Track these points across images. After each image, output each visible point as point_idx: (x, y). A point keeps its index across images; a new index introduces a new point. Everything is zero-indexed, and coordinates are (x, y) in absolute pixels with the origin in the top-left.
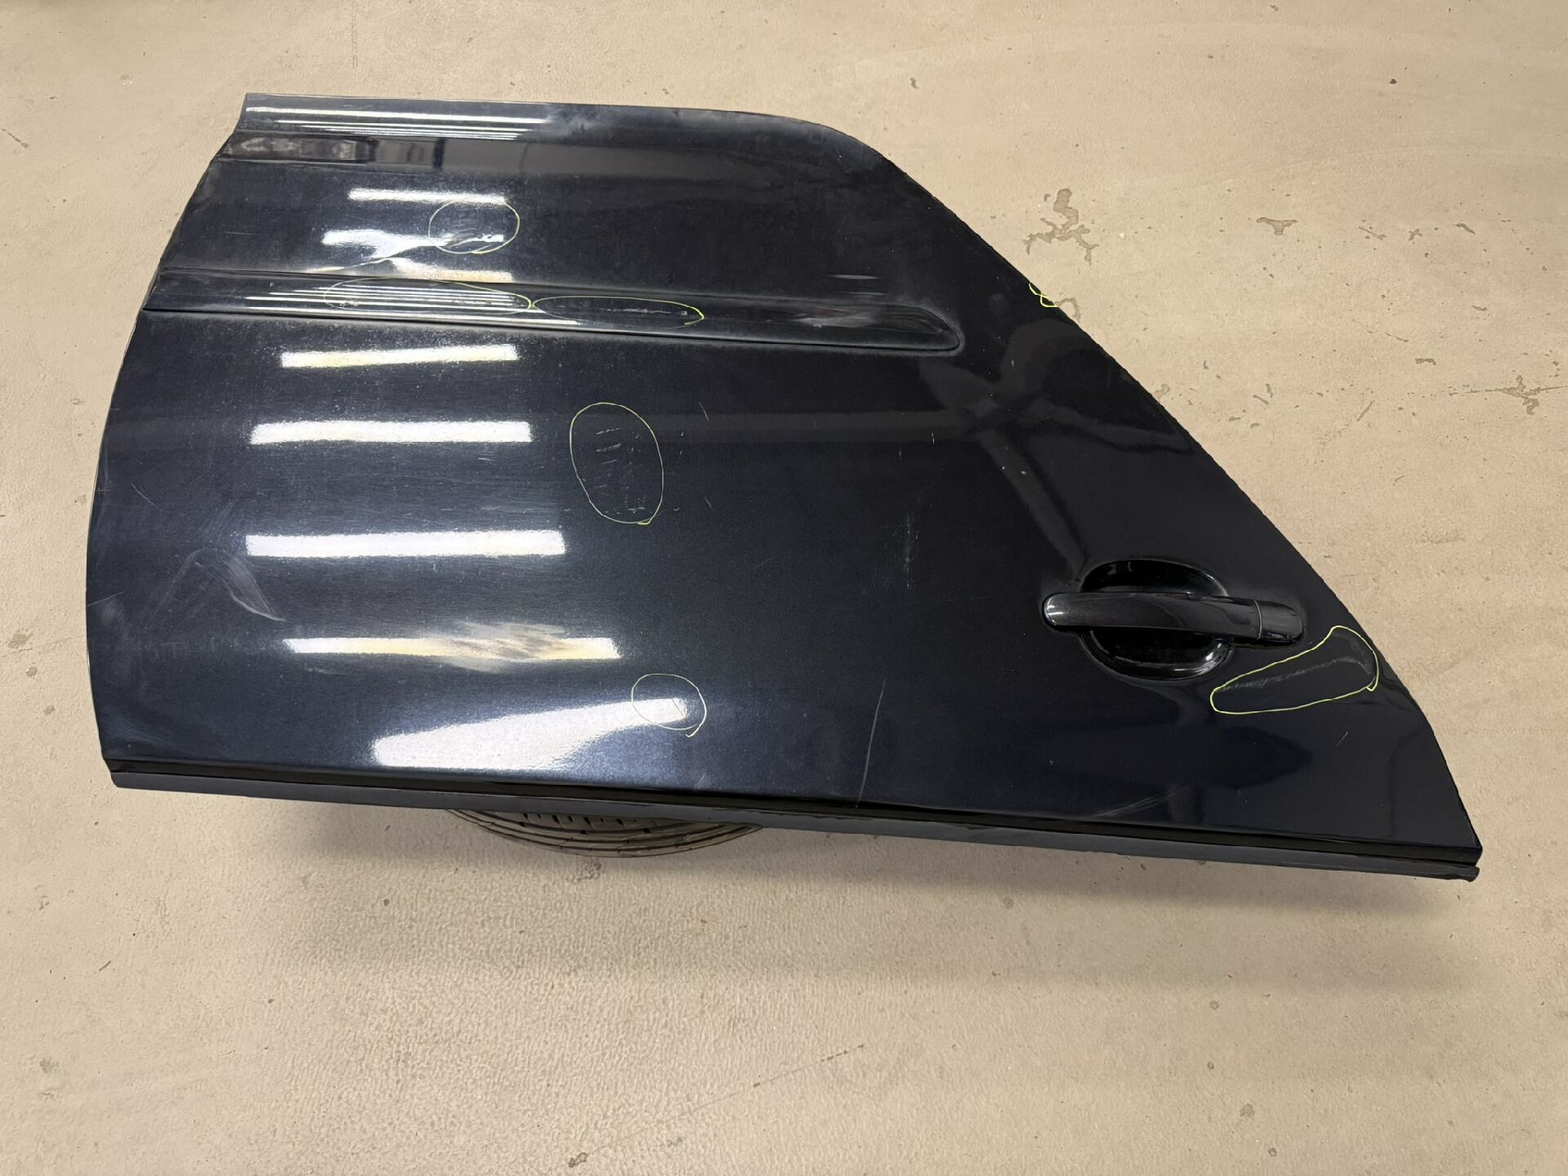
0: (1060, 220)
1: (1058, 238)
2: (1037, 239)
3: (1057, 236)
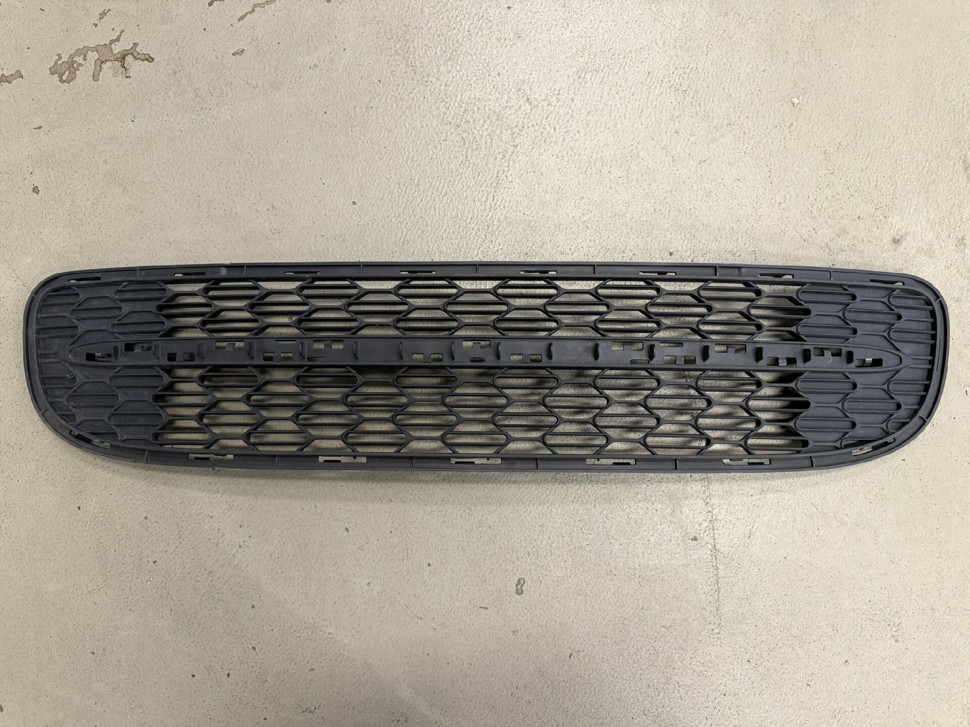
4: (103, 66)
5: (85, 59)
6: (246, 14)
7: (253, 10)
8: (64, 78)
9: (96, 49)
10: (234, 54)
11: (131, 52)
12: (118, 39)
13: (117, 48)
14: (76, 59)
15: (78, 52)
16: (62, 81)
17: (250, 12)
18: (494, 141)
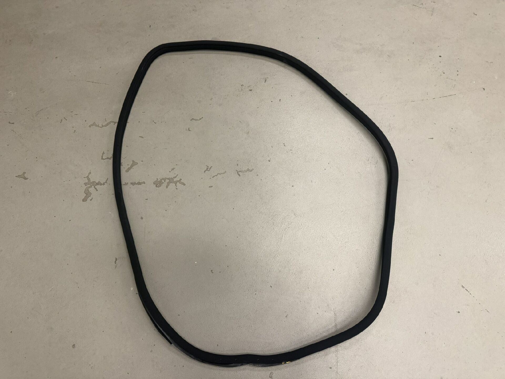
4: (170, 184)
5: (165, 181)
6: (215, 176)
7: (217, 175)
8: (157, 186)
9: (169, 179)
10: (209, 187)
11: (180, 181)
12: (176, 177)
13: (175, 180)
14: (162, 181)
15: (163, 179)
16: (156, 186)
17: (216, 176)
18: (283, 225)
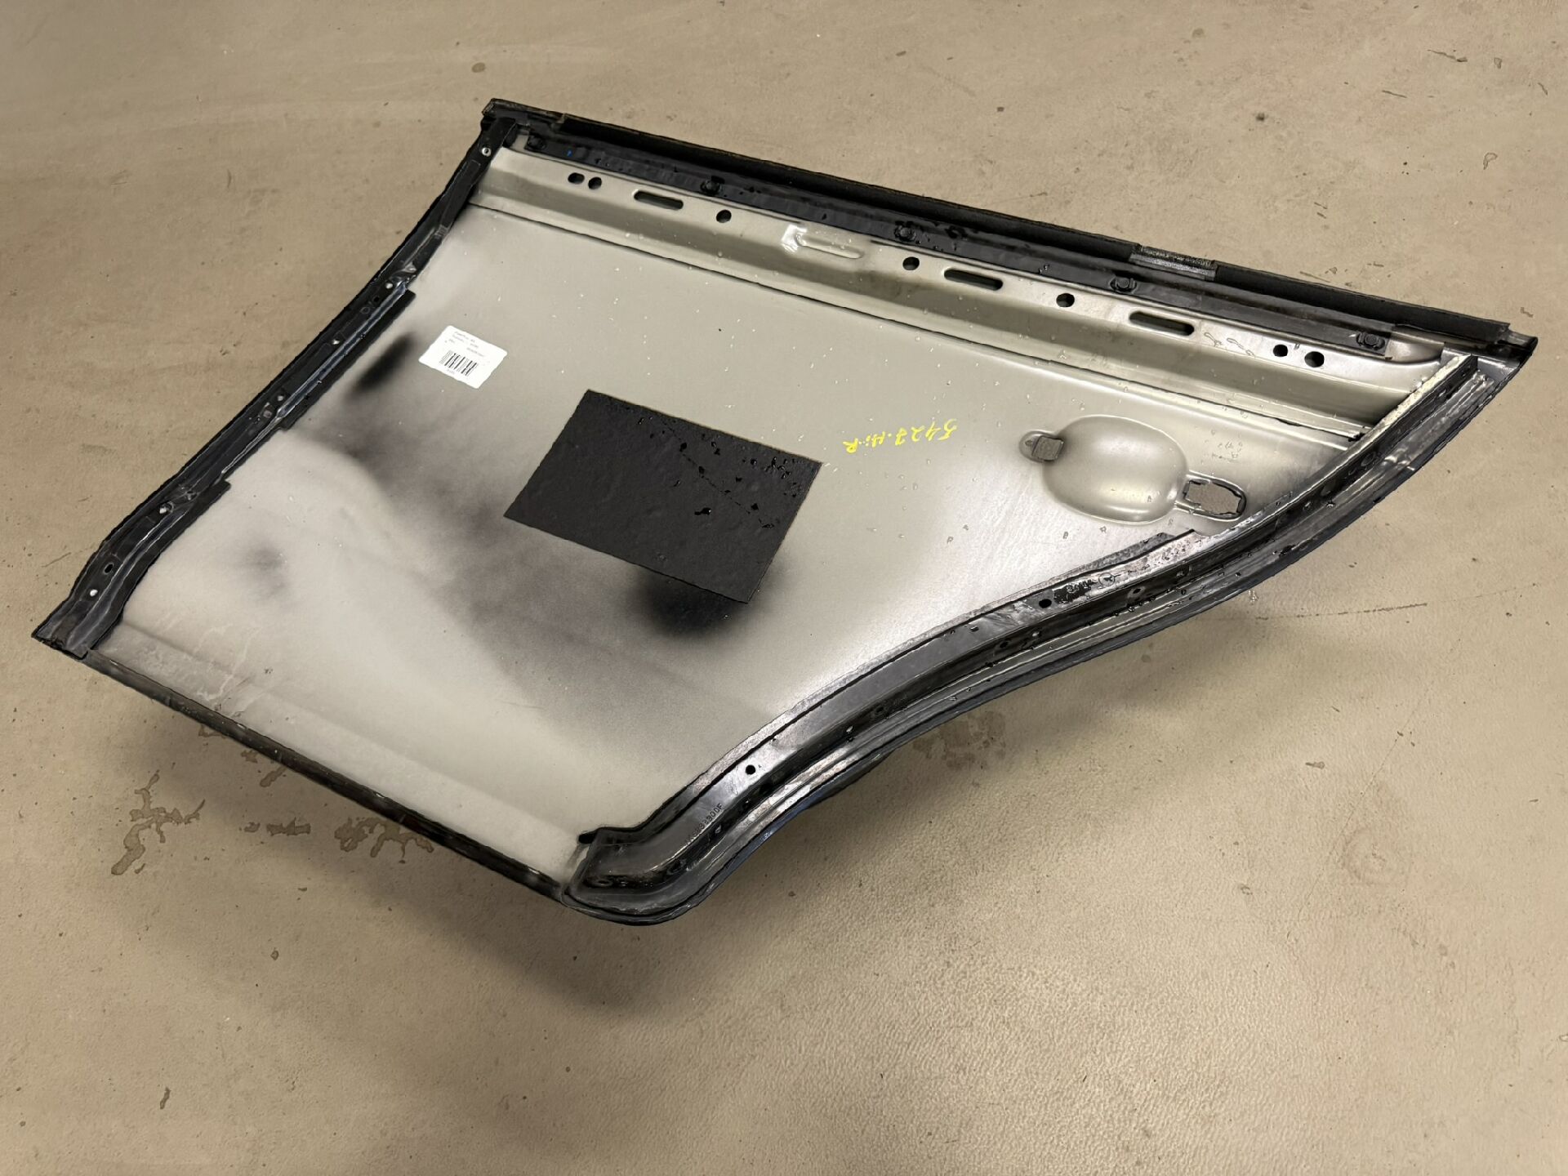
0: (148, 837)
1: (165, 812)
2: (184, 817)
3: (163, 814)
4: (385, 843)
8: (346, 845)
14: (365, 828)
16: (342, 848)
